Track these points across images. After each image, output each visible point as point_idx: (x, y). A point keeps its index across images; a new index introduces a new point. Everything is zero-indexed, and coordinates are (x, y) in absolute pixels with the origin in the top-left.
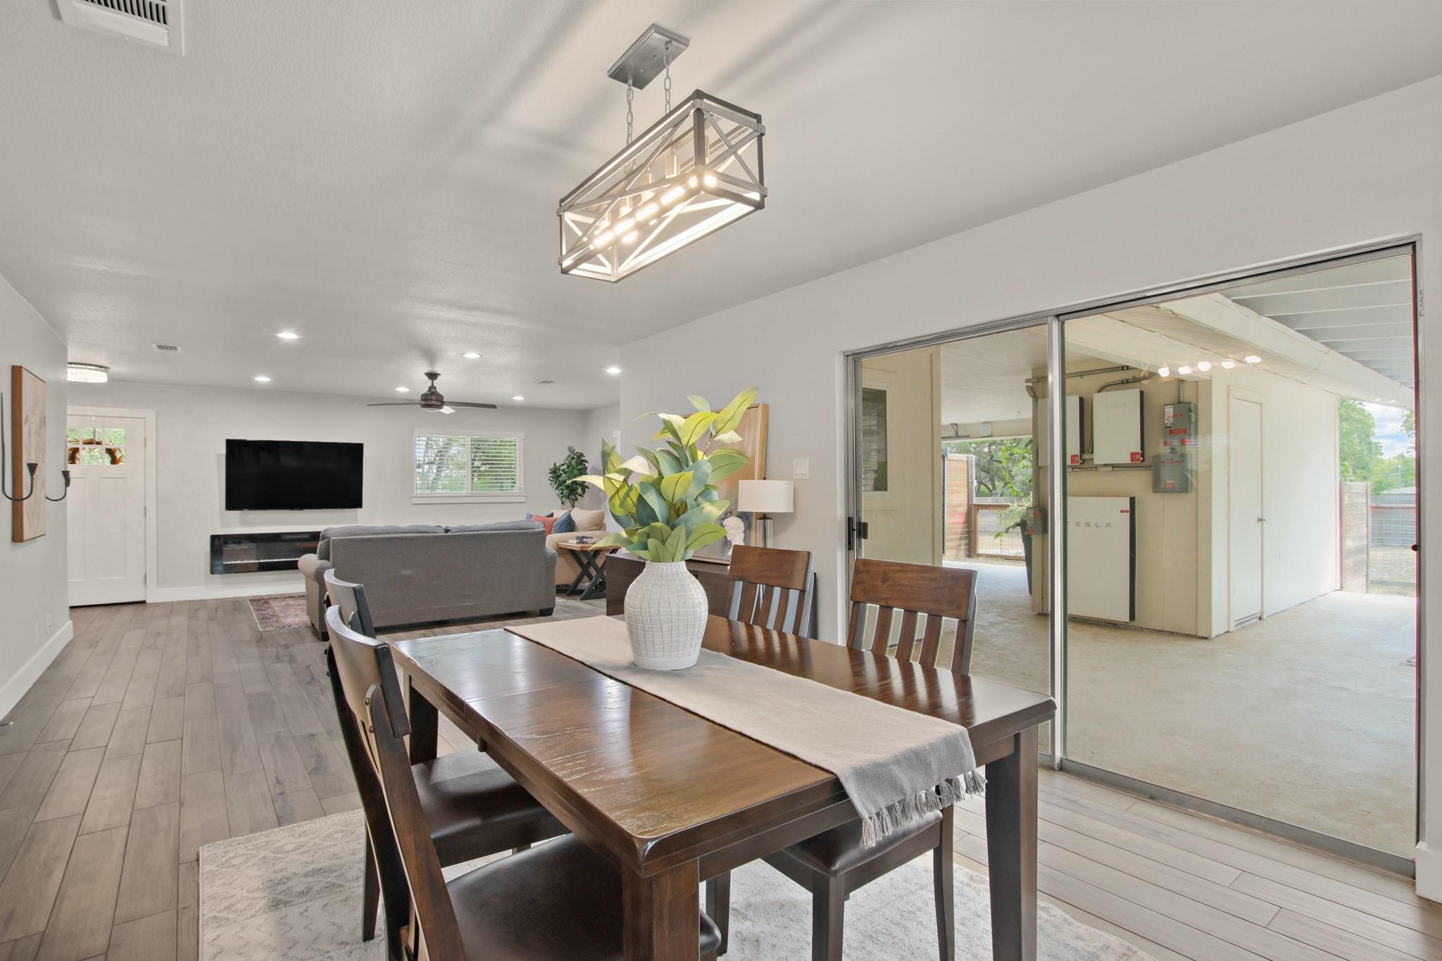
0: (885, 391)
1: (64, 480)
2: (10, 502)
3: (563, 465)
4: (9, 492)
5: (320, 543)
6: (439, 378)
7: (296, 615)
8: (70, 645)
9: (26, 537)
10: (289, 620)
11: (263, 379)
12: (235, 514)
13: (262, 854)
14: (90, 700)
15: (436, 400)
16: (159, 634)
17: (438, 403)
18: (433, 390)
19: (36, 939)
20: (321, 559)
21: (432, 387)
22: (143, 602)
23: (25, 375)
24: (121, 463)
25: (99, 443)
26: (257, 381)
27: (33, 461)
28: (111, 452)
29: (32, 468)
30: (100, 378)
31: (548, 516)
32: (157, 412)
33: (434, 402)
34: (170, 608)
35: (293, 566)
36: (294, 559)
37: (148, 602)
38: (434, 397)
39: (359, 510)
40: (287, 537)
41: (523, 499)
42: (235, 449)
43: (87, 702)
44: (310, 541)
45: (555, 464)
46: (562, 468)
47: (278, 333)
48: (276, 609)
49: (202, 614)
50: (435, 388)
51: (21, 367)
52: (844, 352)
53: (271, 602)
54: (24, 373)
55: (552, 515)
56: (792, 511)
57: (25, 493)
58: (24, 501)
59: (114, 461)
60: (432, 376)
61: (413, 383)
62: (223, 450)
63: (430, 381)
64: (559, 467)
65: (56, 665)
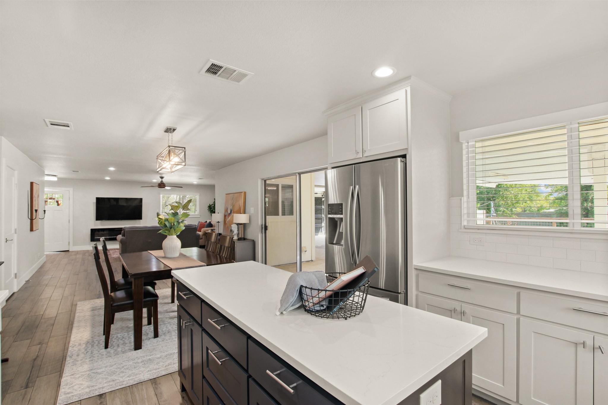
0: (293, 185)
1: (44, 212)
2: (30, 220)
3: (212, 205)
4: (30, 217)
5: (122, 231)
6: (164, 178)
7: (117, 255)
8: (45, 263)
9: (34, 230)
10: (114, 256)
11: (108, 178)
12: (99, 222)
13: (92, 303)
14: (51, 276)
15: (163, 185)
16: (72, 260)
17: (164, 186)
18: (162, 182)
19: (41, 316)
20: (122, 236)
21: (162, 181)
22: (68, 251)
23: (34, 185)
24: (60, 206)
25: (54, 199)
26: (106, 179)
27: (36, 209)
28: (57, 202)
29: (36, 211)
30: (55, 179)
31: (205, 222)
32: (73, 189)
33: (162, 186)
34: (77, 253)
35: (115, 239)
36: (115, 237)
37: (70, 251)
38: (162, 184)
39: (141, 220)
40: (116, 229)
41: (199, 216)
42: (99, 201)
43: (50, 277)
44: (119, 231)
45: (210, 204)
46: (212, 206)
47: (109, 168)
48: (111, 253)
49: (87, 254)
50: (163, 181)
51: (33, 182)
52: (261, 178)
53: (110, 251)
54: (34, 183)
55: (206, 222)
56: (248, 222)
57: (34, 218)
58: (34, 220)
59: (58, 205)
60: (162, 178)
61: (156, 180)
62: (95, 201)
63: (161, 179)
64: (211, 205)
65: (41, 267)
